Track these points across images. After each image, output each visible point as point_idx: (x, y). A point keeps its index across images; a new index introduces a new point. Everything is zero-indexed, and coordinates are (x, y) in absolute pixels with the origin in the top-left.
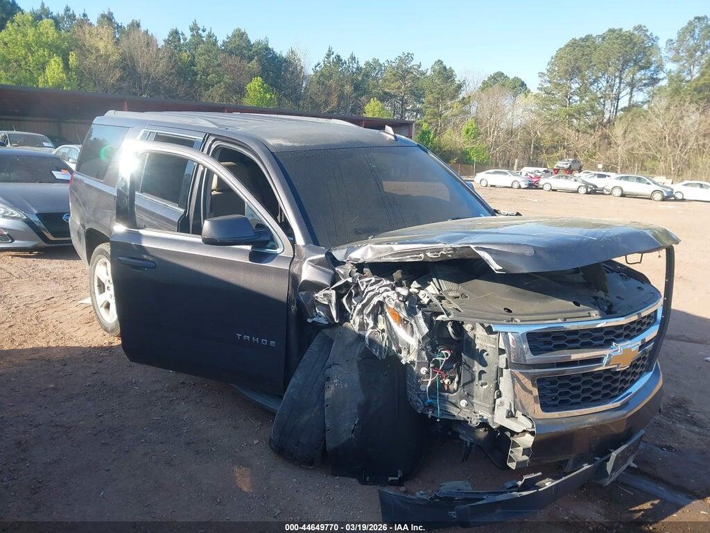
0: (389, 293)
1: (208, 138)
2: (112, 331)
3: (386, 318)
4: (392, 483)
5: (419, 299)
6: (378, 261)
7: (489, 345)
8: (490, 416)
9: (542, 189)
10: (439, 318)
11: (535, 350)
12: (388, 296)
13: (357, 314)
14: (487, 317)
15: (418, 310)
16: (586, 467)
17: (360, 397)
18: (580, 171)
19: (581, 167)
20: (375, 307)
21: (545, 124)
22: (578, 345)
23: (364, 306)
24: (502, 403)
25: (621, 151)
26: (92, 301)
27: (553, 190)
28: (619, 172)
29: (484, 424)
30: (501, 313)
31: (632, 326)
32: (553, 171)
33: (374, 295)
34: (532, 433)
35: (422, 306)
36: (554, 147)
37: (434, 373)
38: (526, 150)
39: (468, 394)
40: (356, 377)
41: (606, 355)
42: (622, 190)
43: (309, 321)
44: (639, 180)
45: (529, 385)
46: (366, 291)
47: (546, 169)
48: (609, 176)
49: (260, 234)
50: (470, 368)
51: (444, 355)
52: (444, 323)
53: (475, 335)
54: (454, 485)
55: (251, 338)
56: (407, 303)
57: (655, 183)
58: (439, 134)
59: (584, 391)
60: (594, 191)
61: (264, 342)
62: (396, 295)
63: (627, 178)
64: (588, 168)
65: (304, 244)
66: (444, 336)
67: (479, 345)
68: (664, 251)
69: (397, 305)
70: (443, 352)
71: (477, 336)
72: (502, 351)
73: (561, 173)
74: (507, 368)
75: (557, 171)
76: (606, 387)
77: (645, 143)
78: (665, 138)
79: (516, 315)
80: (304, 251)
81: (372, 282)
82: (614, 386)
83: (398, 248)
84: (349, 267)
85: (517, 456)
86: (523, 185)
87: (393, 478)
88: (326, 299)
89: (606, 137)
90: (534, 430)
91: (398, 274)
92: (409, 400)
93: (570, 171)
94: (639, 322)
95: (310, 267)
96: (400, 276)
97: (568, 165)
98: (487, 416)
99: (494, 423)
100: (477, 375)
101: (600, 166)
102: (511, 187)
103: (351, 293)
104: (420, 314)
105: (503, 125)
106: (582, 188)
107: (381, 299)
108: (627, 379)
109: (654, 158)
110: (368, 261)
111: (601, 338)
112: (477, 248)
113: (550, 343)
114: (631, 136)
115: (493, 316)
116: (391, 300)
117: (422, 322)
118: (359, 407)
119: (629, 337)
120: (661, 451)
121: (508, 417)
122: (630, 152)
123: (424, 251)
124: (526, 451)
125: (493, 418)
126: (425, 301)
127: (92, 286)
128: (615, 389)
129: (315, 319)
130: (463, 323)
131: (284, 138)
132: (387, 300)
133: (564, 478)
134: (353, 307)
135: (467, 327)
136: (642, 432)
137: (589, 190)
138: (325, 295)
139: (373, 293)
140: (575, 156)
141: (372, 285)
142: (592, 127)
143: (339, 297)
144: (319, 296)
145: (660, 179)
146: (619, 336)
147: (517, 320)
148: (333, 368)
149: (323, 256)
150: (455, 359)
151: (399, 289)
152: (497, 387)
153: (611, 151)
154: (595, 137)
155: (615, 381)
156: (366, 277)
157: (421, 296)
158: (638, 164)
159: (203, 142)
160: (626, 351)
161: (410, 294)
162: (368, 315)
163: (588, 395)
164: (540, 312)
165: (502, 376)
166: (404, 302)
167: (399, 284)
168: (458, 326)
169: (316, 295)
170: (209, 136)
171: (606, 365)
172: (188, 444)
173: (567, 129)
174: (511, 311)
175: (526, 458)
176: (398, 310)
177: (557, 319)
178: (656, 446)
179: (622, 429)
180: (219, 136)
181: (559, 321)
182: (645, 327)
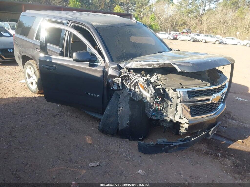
0: (140, 79)
1: (69, 22)
2: (35, 92)
3: (138, 87)
4: (140, 140)
5: (151, 81)
6: (136, 68)
7: (174, 95)
8: (174, 118)
9: (178, 39)
10: (158, 87)
11: (190, 97)
12: (140, 80)
13: (129, 86)
14: (174, 86)
15: (150, 84)
16: (203, 133)
17: (130, 113)
18: (191, 33)
19: (191, 32)
20: (135, 84)
21: (179, 16)
22: (203, 95)
23: (131, 83)
24: (178, 114)
25: (205, 26)
26: (26, 81)
27: (182, 40)
28: (204, 34)
29: (172, 121)
30: (179, 85)
31: (219, 89)
32: (181, 33)
33: (135, 80)
34: (188, 123)
35: (151, 83)
36: (182, 24)
37: (156, 105)
38: (172, 25)
39: (166, 111)
40: (128, 107)
41: (211, 98)
42: (206, 40)
43: (111, 88)
44: (211, 36)
45: (187, 108)
46: (132, 78)
47: (179, 32)
48: (201, 35)
49: (93, 58)
50: (167, 103)
51: (159, 99)
52: (159, 89)
53: (169, 92)
54: (161, 140)
55: (90, 94)
56: (147, 82)
57: (217, 38)
58: (141, 18)
59: (204, 110)
60: (196, 41)
61: (95, 95)
62: (143, 79)
63: (207, 36)
64: (194, 32)
65: (109, 61)
66: (159, 93)
67: (170, 95)
68: (231, 65)
69: (143, 83)
70: (159, 98)
71: (170, 93)
72: (178, 97)
73: (184, 34)
74: (180, 103)
75: (183, 33)
76: (210, 108)
77: (214, 23)
78: (221, 21)
79: (184, 85)
80: (109, 64)
81: (134, 75)
82: (213, 108)
83: (143, 63)
84: (125, 70)
85: (183, 130)
86: (171, 38)
87: (140, 139)
88: (117, 81)
89: (200, 20)
90: (189, 122)
91: (143, 72)
92: (146, 114)
93: (187, 33)
94: (221, 87)
95: (111, 70)
96: (144, 73)
97: (187, 31)
98: (172, 118)
99: (175, 120)
100: (169, 105)
101: (198, 31)
102: (167, 39)
103: (126, 79)
104: (151, 86)
105: (164, 16)
106: (192, 39)
107: (137, 81)
108: (216, 105)
109: (216, 29)
110: (132, 68)
111: (210, 93)
112: (173, 64)
113: (194, 94)
114: (209, 20)
115: (176, 86)
116: (141, 81)
117: (152, 88)
118: (130, 116)
119: (218, 92)
120: (223, 128)
121: (180, 118)
122: (208, 26)
123: (154, 65)
124: (186, 129)
125: (175, 119)
126: (153, 81)
127: (25, 76)
128: (213, 109)
129: (113, 88)
130: (165, 88)
131: (98, 22)
132: (139, 81)
133: (197, 137)
134: (127, 83)
135: (167, 90)
136: (220, 122)
137: (194, 40)
138: (117, 80)
139: (134, 79)
140: (189, 27)
141: (134, 76)
142: (196, 17)
143: (122, 80)
144: (115, 80)
145: (218, 36)
146: (215, 92)
147: (184, 87)
148: (121, 104)
149: (116, 66)
150: (163, 100)
151: (143, 77)
152: (176, 109)
153: (202, 26)
154: (196, 21)
155: (213, 106)
156: (132, 73)
157: (151, 80)
158: (211, 30)
159: (68, 23)
160: (217, 97)
161: (148, 79)
162: (132, 86)
163: (205, 111)
164: (191, 84)
165: (178, 105)
166: (146, 82)
167: (143, 76)
168: (164, 89)
169: (114, 80)
170: (69, 21)
171: (211, 101)
172: (70, 130)
173: (187, 17)
174: (182, 84)
175: (185, 131)
176: (143, 84)
177: (196, 87)
178: (222, 126)
179: (214, 121)
180: (73, 21)
181: (197, 87)
182: (223, 89)
